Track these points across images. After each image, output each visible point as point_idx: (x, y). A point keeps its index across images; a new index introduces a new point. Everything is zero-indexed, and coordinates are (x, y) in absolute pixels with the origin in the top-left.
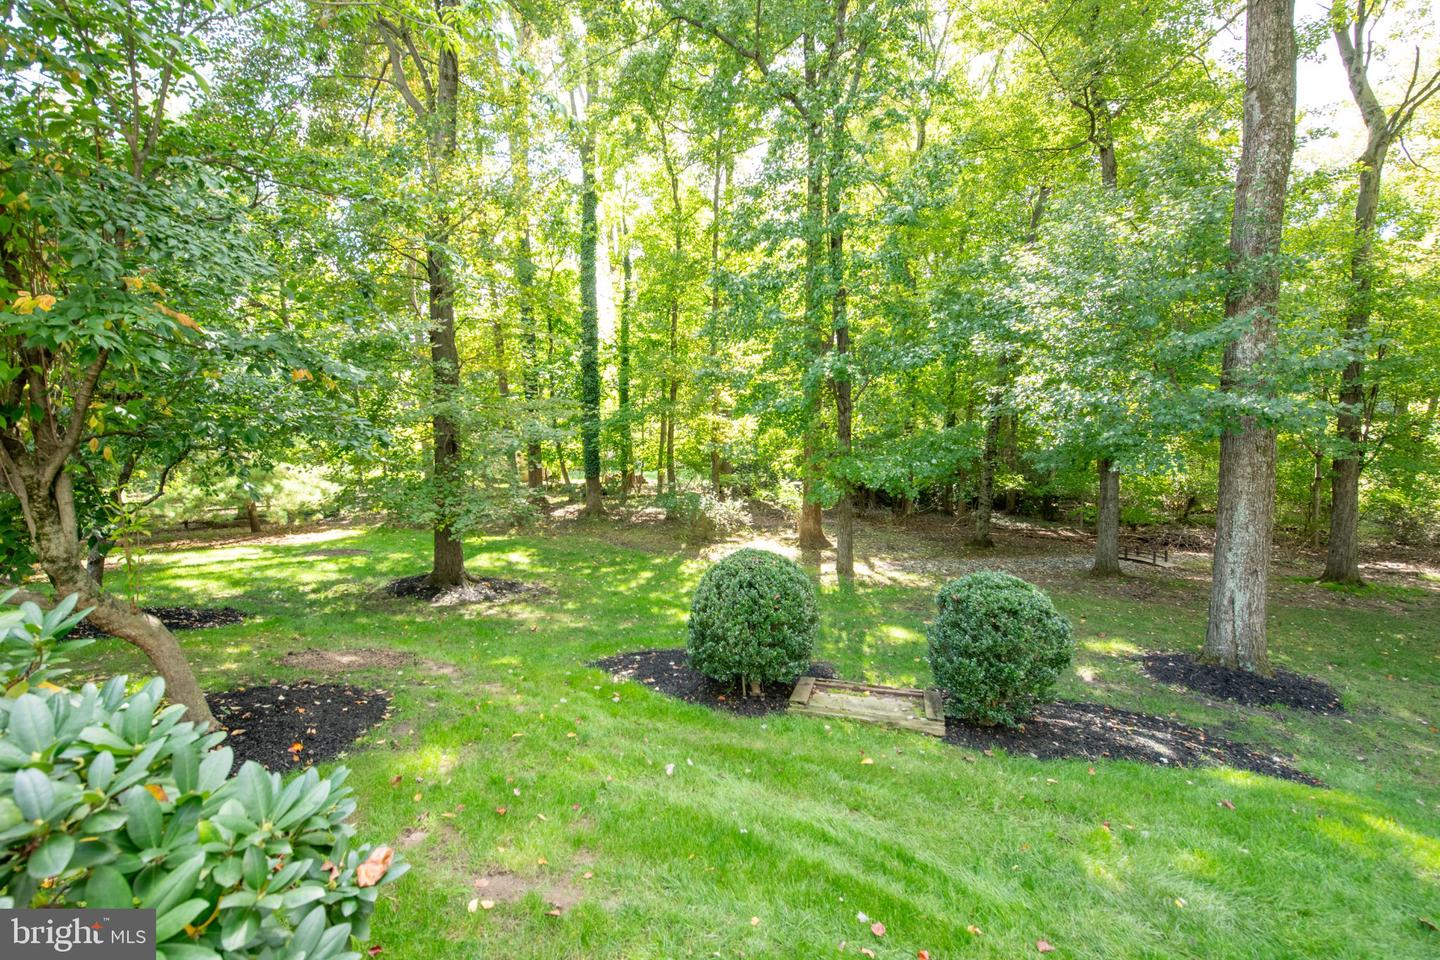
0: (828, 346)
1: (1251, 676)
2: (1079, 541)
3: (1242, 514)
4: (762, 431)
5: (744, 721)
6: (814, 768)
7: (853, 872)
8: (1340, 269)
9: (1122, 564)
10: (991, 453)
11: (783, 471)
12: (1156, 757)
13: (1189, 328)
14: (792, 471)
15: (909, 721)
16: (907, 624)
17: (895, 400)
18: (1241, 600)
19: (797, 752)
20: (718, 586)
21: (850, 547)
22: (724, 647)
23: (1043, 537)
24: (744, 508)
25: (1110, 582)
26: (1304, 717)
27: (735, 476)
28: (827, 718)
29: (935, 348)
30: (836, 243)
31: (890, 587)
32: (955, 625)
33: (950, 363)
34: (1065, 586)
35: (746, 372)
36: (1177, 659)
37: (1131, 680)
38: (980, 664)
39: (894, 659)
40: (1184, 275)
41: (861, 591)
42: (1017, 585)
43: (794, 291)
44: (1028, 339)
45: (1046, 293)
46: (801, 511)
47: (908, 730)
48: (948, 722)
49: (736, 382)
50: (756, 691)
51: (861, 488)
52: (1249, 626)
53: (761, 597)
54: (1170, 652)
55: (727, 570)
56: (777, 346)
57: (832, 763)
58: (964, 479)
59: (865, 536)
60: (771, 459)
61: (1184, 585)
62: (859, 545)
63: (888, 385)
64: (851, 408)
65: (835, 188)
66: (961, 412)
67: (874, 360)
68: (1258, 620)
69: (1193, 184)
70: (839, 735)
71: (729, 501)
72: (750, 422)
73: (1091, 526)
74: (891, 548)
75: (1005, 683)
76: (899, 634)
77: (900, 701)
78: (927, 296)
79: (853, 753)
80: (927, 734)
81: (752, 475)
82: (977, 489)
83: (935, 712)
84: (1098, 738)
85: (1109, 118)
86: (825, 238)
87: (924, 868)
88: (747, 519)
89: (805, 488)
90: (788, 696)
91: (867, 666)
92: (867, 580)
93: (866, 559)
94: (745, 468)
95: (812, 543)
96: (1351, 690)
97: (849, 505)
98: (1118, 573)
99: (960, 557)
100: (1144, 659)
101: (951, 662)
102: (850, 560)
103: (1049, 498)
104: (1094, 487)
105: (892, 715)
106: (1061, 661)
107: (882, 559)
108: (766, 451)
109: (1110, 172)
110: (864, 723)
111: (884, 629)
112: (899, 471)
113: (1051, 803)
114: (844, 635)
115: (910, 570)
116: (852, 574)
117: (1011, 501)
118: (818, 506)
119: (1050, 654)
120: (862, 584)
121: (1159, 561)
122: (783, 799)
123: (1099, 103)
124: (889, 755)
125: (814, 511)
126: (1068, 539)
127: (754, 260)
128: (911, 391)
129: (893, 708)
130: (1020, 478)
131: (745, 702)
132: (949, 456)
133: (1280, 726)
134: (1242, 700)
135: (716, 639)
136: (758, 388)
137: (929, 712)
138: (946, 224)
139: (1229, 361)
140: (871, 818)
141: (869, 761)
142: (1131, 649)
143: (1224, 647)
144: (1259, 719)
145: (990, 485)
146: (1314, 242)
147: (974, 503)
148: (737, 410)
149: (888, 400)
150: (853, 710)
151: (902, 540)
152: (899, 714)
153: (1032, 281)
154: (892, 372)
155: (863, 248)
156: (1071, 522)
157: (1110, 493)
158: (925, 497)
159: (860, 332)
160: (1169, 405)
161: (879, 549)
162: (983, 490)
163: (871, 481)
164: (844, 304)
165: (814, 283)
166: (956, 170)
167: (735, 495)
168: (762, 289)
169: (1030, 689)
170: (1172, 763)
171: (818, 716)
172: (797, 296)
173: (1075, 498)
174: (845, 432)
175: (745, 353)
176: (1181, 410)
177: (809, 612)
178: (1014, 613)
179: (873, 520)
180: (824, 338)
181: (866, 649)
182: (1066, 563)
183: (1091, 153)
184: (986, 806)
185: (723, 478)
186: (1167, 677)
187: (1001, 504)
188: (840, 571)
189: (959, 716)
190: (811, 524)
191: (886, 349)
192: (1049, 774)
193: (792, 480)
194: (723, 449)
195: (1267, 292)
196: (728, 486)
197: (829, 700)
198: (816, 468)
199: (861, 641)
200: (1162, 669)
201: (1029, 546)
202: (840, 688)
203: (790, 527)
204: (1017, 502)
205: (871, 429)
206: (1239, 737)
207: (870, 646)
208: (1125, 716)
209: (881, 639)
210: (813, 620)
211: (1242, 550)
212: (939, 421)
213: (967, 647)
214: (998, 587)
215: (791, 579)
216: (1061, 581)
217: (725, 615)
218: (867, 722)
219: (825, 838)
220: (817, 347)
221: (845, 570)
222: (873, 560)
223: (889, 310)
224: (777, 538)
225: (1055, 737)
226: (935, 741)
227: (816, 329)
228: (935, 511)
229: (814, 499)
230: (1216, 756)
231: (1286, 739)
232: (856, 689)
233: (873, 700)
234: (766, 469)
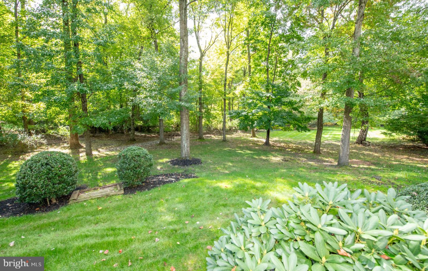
0: (75, 80)
1: (188, 160)
2: (156, 137)
3: (185, 128)
4: (48, 108)
5: (50, 213)
6: (81, 218)
7: (97, 241)
8: (197, 79)
9: (165, 141)
10: (133, 116)
11: (60, 123)
12: (172, 181)
13: (173, 88)
14: (64, 123)
15: (113, 193)
16: (112, 166)
17: (102, 99)
18: (186, 145)
19: (74, 215)
20: (30, 168)
21: (90, 146)
22: (36, 190)
23: (148, 137)
24: (42, 138)
25: (163, 146)
26: (196, 166)
27: (37, 126)
28: (85, 201)
29: (114, 85)
30: (76, 45)
31: (106, 156)
32: (123, 162)
33: (120, 89)
34: (153, 148)
35: (38, 85)
36: (176, 160)
37: (168, 167)
38: (131, 171)
39: (108, 178)
40: (171, 75)
41: (96, 159)
42: (139, 149)
43: (59, 58)
44: (139, 86)
45: (144, 74)
46: (69, 137)
47: (113, 195)
48: (125, 189)
49: (33, 89)
50: (54, 201)
51: (93, 127)
52: (187, 150)
53: (53, 167)
54: (175, 159)
55: (34, 161)
56: (53, 77)
57: (88, 213)
58: (126, 123)
59: (96, 142)
60: (54, 119)
61: (177, 144)
62: (93, 146)
63: (100, 95)
64: (87, 101)
65: (74, 26)
66: (124, 104)
67: (94, 86)
68: (189, 149)
69: (172, 55)
70: (90, 205)
71: (34, 136)
72: (42, 105)
73: (158, 133)
74: (105, 145)
75: (138, 174)
76: (109, 170)
77: (110, 188)
78: (110, 69)
79: (94, 208)
80: (119, 194)
81: (45, 125)
82: (130, 126)
83: (121, 188)
84: (161, 181)
85: (155, 34)
86: (71, 42)
87: (119, 229)
88: (45, 142)
89: (71, 128)
90: (69, 199)
91: (99, 182)
92: (98, 156)
93: (97, 150)
94: (40, 122)
95: (75, 147)
96: (203, 159)
97: (89, 133)
98: (164, 143)
99: (127, 145)
100: (170, 162)
101: (123, 172)
102: (91, 151)
103: (149, 127)
104: (158, 124)
105: (107, 193)
106: (151, 165)
107: (102, 149)
108: (51, 116)
109: (156, 47)
110: (98, 198)
111: (105, 169)
112: (106, 121)
113: (151, 199)
114: (90, 174)
115: (112, 151)
116: (92, 155)
117: (140, 128)
118: (77, 134)
119: (148, 164)
120: (96, 157)
121: (172, 140)
122: (69, 232)
123: (153, 29)
124: (107, 204)
125: (75, 136)
126: (154, 137)
127: (39, 42)
128: (108, 97)
129: (108, 190)
130: (141, 122)
131: (49, 207)
132: (121, 117)
133: (193, 169)
134: (187, 166)
135: (32, 187)
136: (45, 92)
137: (119, 188)
138: (115, 49)
139: (180, 95)
140: (102, 224)
141: (101, 208)
142: (168, 160)
143: (184, 156)
144: (190, 168)
145: (133, 124)
146: (193, 73)
147: (129, 130)
148: (35, 100)
149: (100, 99)
150: (94, 195)
151: (109, 142)
152: (110, 192)
153: (140, 70)
154: (101, 91)
155: (87, 49)
156: (154, 132)
157: (162, 125)
158: (115, 129)
159: (89, 77)
160: (170, 104)
161: (101, 146)
162: (132, 126)
163: (96, 125)
164: (81, 66)
165: (68, 56)
166: (117, 34)
167: (37, 133)
168: (43, 55)
169: (144, 174)
170: (175, 181)
171: (82, 201)
172: (60, 60)
173: (154, 127)
174: (85, 109)
175: (37, 78)
176: (173, 105)
177: (74, 169)
178: (139, 156)
179: (98, 137)
180: (73, 77)
181: (99, 177)
182: (153, 143)
183: (152, 41)
184: (135, 207)
185: (30, 127)
186: (174, 164)
187: (137, 129)
188: (87, 155)
189: (128, 186)
190: (74, 141)
191: (98, 83)
192: (150, 193)
193: (65, 126)
194: (29, 115)
195: (186, 82)
196: (33, 130)
197: (84, 196)
198: (74, 121)
199: (97, 175)
200: (174, 163)
201: (145, 139)
202: (89, 190)
203: (65, 142)
204: (141, 128)
205: (95, 108)
206: (187, 173)
207: (100, 176)
208: (166, 175)
209: (103, 172)
210: (76, 171)
211: (185, 135)
212: (118, 106)
213: (127, 167)
214: (134, 150)
215: (65, 159)
216: (153, 147)
217: (35, 178)
218: (99, 198)
219: (87, 236)
220: (71, 80)
221: (89, 154)
222: (99, 149)
223: (98, 71)
224: (60, 147)
225: (151, 184)
226: (121, 195)
227: (71, 73)
228: (118, 133)
229: (74, 132)
230: (183, 178)
231: (194, 171)
232: (95, 189)
233: (101, 190)
234: (52, 122)
